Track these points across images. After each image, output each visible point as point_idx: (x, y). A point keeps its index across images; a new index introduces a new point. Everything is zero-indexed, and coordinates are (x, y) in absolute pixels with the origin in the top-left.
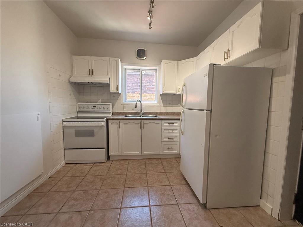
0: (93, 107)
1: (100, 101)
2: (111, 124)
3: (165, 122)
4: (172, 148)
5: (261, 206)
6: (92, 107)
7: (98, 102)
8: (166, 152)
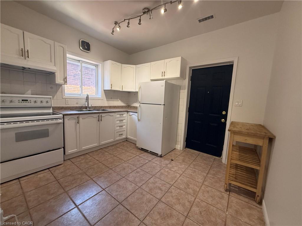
0: (23, 100)
1: (30, 92)
2: (68, 120)
3: (117, 114)
4: (122, 134)
5: (176, 148)
6: (21, 101)
7: (26, 93)
8: (118, 138)
